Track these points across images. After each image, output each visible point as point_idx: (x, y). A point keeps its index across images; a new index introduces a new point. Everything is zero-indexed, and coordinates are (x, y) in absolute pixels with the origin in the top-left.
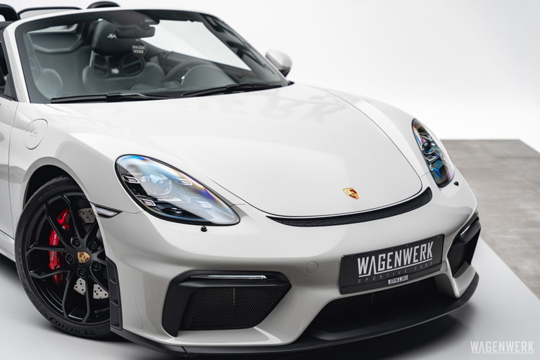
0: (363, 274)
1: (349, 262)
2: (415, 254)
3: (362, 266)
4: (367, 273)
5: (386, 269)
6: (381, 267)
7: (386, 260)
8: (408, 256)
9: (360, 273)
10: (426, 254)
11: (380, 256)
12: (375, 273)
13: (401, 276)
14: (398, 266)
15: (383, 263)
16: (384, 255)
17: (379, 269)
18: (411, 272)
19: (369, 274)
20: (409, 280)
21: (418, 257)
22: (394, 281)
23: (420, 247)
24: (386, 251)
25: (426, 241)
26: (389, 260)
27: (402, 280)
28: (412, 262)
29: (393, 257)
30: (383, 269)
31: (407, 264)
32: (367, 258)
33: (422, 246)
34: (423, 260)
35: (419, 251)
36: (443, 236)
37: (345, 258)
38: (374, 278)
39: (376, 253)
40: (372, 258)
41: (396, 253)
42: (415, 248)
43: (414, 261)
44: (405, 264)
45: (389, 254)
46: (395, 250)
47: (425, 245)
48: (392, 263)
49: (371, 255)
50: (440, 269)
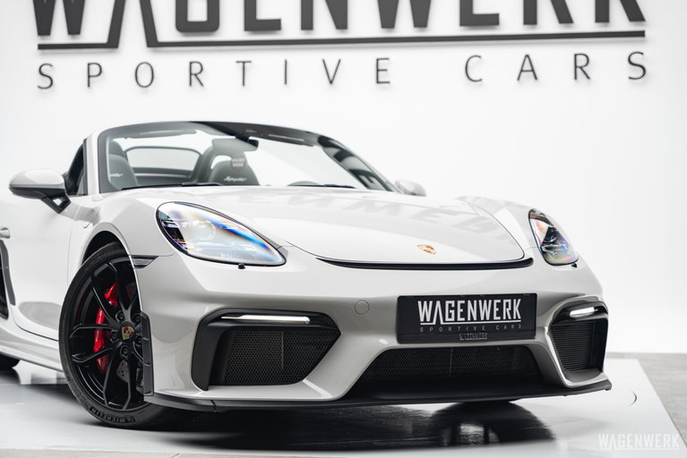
0: (425, 321)
1: (407, 305)
2: (496, 309)
3: (424, 312)
4: (431, 321)
5: (456, 320)
6: (450, 316)
7: (455, 309)
8: (485, 310)
9: (422, 320)
10: (511, 312)
11: (447, 303)
12: (442, 323)
13: (476, 332)
14: (472, 320)
15: (452, 312)
16: (453, 303)
17: (447, 319)
18: (492, 330)
19: (434, 323)
20: (489, 341)
21: (500, 313)
22: (468, 338)
23: (502, 302)
24: (456, 298)
25: (512, 297)
26: (460, 310)
27: (479, 338)
28: (491, 317)
29: (464, 307)
30: (453, 319)
31: (485, 320)
32: (431, 303)
33: (505, 301)
34: (507, 319)
35: (500, 306)
36: (535, 295)
37: (401, 299)
38: (441, 330)
39: (443, 299)
40: (438, 303)
41: (469, 302)
42: (496, 301)
43: (495, 318)
44: (482, 318)
45: (459, 302)
46: (466, 298)
47: (509, 301)
48: (464, 314)
49: (434, 298)
50: (533, 336)
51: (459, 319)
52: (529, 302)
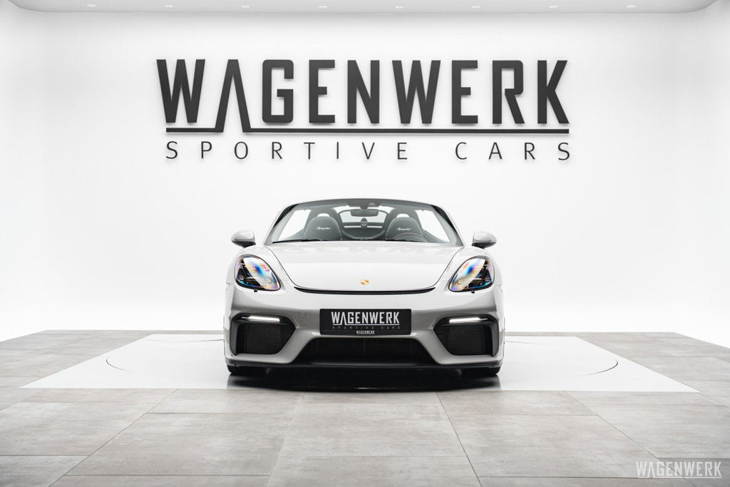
0: (336, 323)
1: (325, 314)
2: (381, 318)
3: (335, 318)
4: (339, 323)
5: (354, 323)
6: (351, 320)
7: (354, 317)
8: (374, 318)
9: (334, 322)
10: (392, 319)
11: (349, 313)
12: (346, 324)
13: (368, 330)
14: (365, 323)
15: (352, 318)
16: (353, 314)
17: (349, 322)
18: (378, 329)
19: (341, 324)
20: (376, 334)
21: (384, 320)
22: (362, 332)
23: (385, 314)
24: (355, 311)
25: (393, 311)
26: (357, 318)
27: (370, 334)
28: (378, 322)
29: (360, 316)
30: (353, 322)
31: (374, 323)
32: (339, 313)
33: (387, 313)
34: (389, 323)
35: (384, 316)
36: (410, 310)
37: (322, 311)
38: (345, 328)
39: (346, 311)
40: (343, 314)
41: (363, 313)
42: (381, 313)
43: (381, 322)
44: (372, 322)
45: (357, 313)
46: (361, 311)
47: (391, 313)
48: (360, 320)
49: (341, 311)
50: (409, 334)
51: (357, 322)
52: (405, 315)
